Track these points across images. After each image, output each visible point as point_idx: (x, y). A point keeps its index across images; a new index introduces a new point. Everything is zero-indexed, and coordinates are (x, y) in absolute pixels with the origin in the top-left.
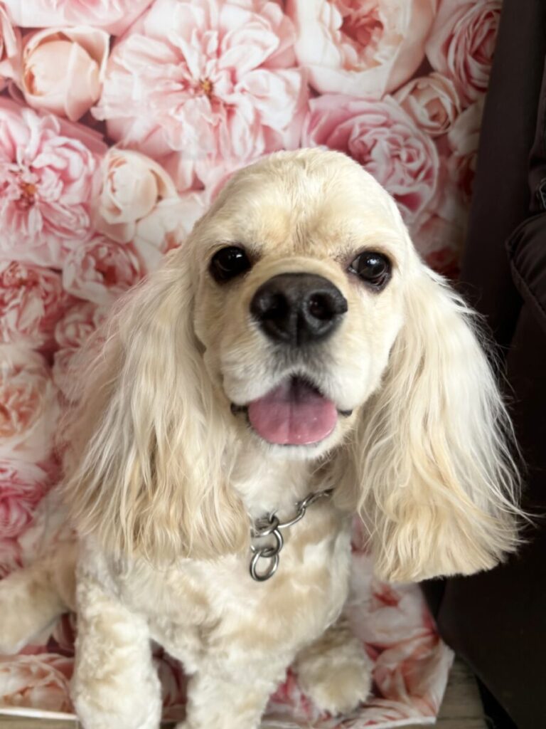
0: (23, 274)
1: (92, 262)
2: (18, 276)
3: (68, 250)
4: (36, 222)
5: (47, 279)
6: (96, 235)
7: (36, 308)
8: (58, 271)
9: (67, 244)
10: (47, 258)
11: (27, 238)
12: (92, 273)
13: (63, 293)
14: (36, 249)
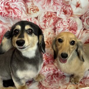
0: (49, 14)
1: (62, 10)
2: (48, 15)
3: (58, 8)
4: (52, 2)
5: (54, 15)
6: (63, 4)
7: (52, 21)
8: (56, 13)
9: (58, 7)
10: (54, 10)
11: (50, 6)
12: (62, 12)
13: (57, 17)
14: (52, 9)
